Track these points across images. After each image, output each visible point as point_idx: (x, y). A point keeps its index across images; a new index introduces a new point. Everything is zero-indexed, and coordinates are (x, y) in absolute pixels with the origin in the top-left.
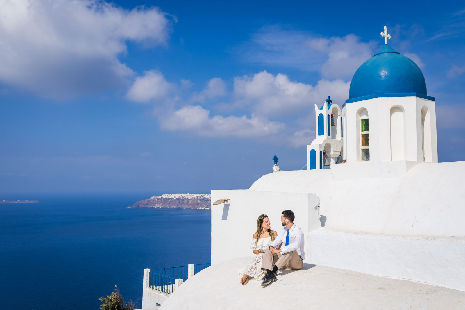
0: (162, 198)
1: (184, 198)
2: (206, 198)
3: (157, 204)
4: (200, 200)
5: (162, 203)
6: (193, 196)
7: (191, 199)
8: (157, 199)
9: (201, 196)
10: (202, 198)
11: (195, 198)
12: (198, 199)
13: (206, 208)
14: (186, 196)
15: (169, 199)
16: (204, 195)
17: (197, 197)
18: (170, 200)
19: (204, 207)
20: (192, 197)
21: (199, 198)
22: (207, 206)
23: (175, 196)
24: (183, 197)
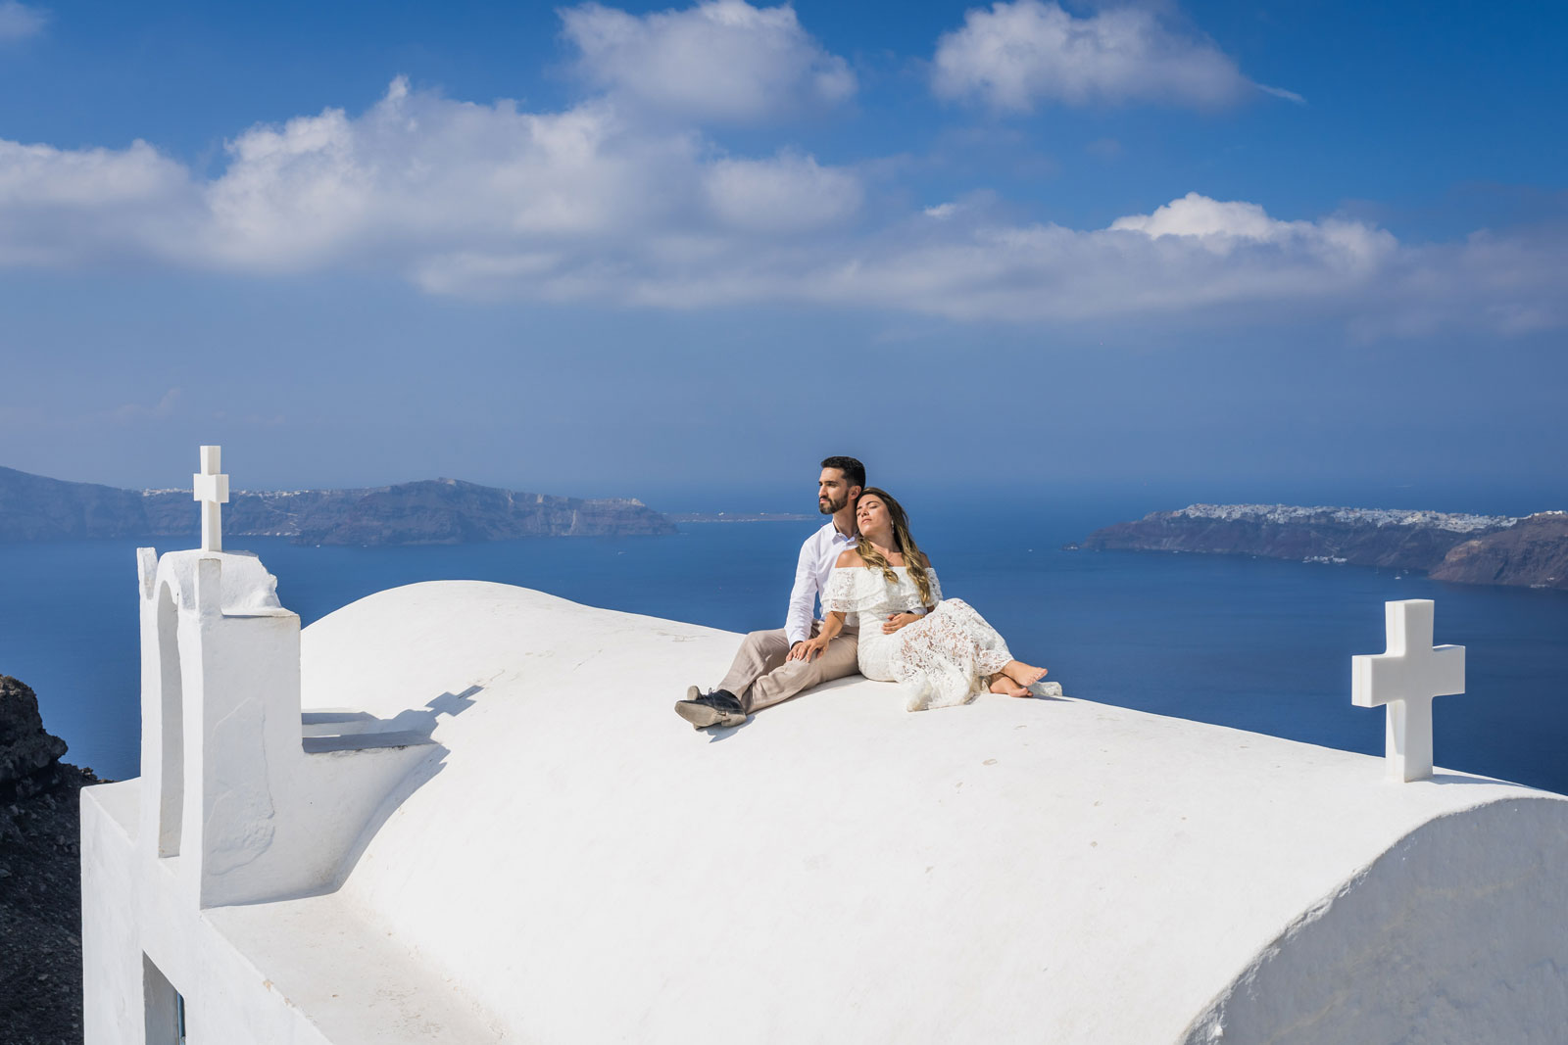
0: (1185, 516)
1: (1263, 518)
2: (1340, 523)
3: (1165, 540)
4: (1317, 527)
5: (1183, 537)
6: (1293, 515)
7: (1286, 524)
8: (1168, 521)
9: (1323, 512)
10: (1323, 520)
11: (1302, 522)
12: (1310, 525)
13: (1336, 560)
14: (1269, 513)
15: (1209, 520)
16: (1334, 512)
17: (1309, 517)
18: (1213, 525)
19: (1329, 554)
20: (1291, 518)
21: (1312, 521)
22: (1342, 550)
23: (1229, 513)
24: (1258, 516)
